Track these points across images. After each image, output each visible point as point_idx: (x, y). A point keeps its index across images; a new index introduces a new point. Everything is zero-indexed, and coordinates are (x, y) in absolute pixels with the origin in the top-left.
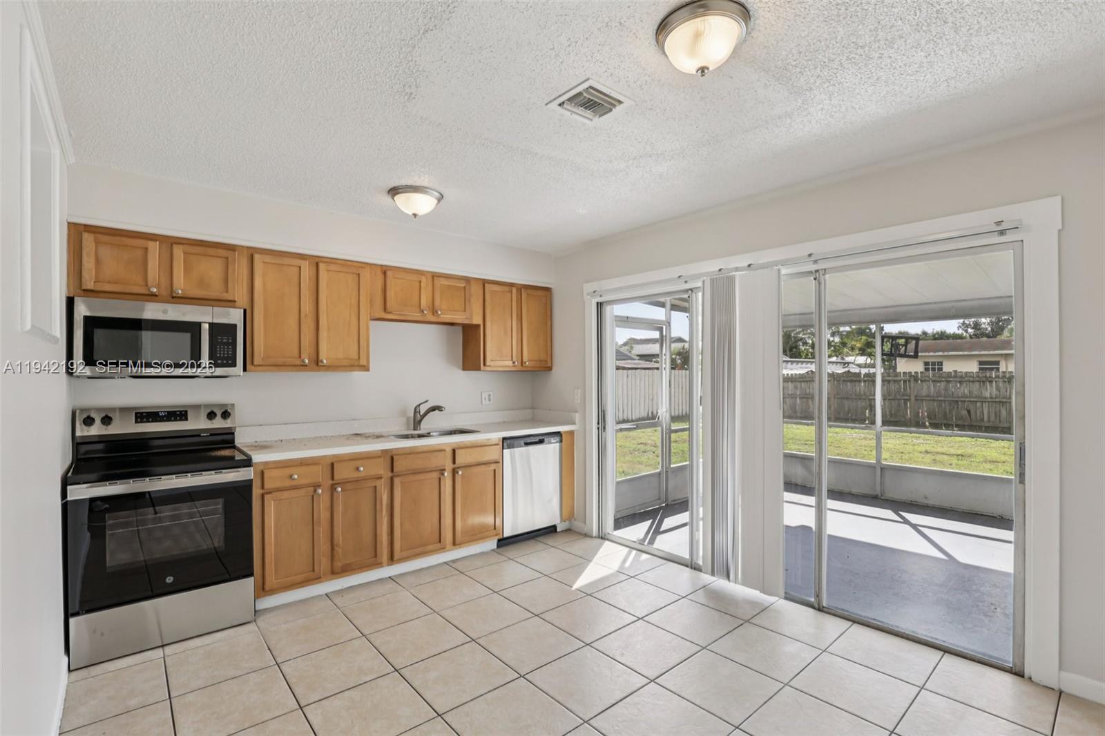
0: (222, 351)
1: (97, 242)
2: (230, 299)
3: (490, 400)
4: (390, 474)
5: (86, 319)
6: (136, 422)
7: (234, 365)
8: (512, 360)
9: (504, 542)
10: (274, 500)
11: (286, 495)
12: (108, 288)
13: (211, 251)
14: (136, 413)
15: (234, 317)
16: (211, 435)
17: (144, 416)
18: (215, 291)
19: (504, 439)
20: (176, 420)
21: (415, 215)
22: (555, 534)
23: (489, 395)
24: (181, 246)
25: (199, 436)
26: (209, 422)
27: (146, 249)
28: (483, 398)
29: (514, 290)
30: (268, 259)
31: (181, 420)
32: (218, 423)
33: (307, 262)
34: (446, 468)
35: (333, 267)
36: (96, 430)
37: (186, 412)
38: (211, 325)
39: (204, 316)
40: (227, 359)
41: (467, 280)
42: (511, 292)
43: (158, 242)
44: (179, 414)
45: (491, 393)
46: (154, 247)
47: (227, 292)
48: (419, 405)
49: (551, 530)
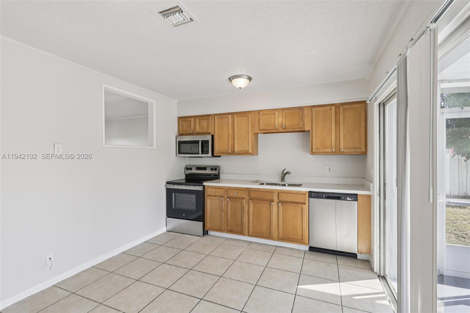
0: (205, 149)
1: (182, 121)
2: (209, 132)
3: (330, 171)
4: (249, 198)
5: (179, 141)
6: (196, 170)
7: (208, 153)
8: (331, 149)
9: (313, 249)
10: (210, 199)
11: (213, 198)
12: (184, 133)
13: (204, 118)
14: (197, 167)
15: (209, 138)
16: (214, 175)
17: (198, 168)
18: (205, 130)
19: (309, 192)
20: (204, 170)
21: (240, 88)
22: (356, 259)
23: (330, 168)
24: (197, 118)
25: (211, 175)
26: (211, 171)
27: (191, 120)
28: (325, 170)
29: (333, 108)
30: (219, 116)
31: (205, 170)
32: (214, 172)
33: (231, 115)
34: (275, 201)
35: (239, 115)
36: (189, 172)
37: (207, 168)
38: (202, 141)
39: (200, 138)
40: (207, 151)
41: (301, 108)
42: (331, 109)
43: (193, 118)
44: (204, 168)
45: (331, 167)
46: (192, 119)
47: (208, 130)
48: (283, 171)
49: (352, 256)
